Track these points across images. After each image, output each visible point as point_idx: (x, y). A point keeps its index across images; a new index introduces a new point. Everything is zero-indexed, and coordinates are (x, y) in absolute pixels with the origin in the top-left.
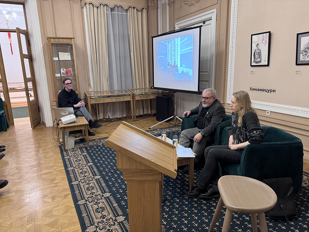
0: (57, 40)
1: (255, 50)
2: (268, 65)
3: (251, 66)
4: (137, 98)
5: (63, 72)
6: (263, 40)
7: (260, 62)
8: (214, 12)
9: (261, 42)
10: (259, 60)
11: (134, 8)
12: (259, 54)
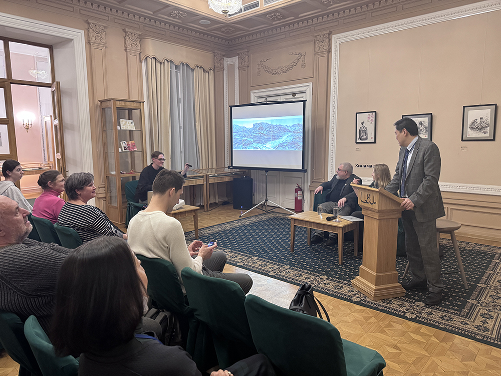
0: (123, 102)
1: (361, 128)
2: (375, 142)
3: (356, 143)
4: (211, 181)
5: (125, 146)
6: (369, 118)
7: (366, 139)
8: (309, 86)
9: (367, 121)
10: (365, 137)
11: (201, 67)
12: (365, 132)
